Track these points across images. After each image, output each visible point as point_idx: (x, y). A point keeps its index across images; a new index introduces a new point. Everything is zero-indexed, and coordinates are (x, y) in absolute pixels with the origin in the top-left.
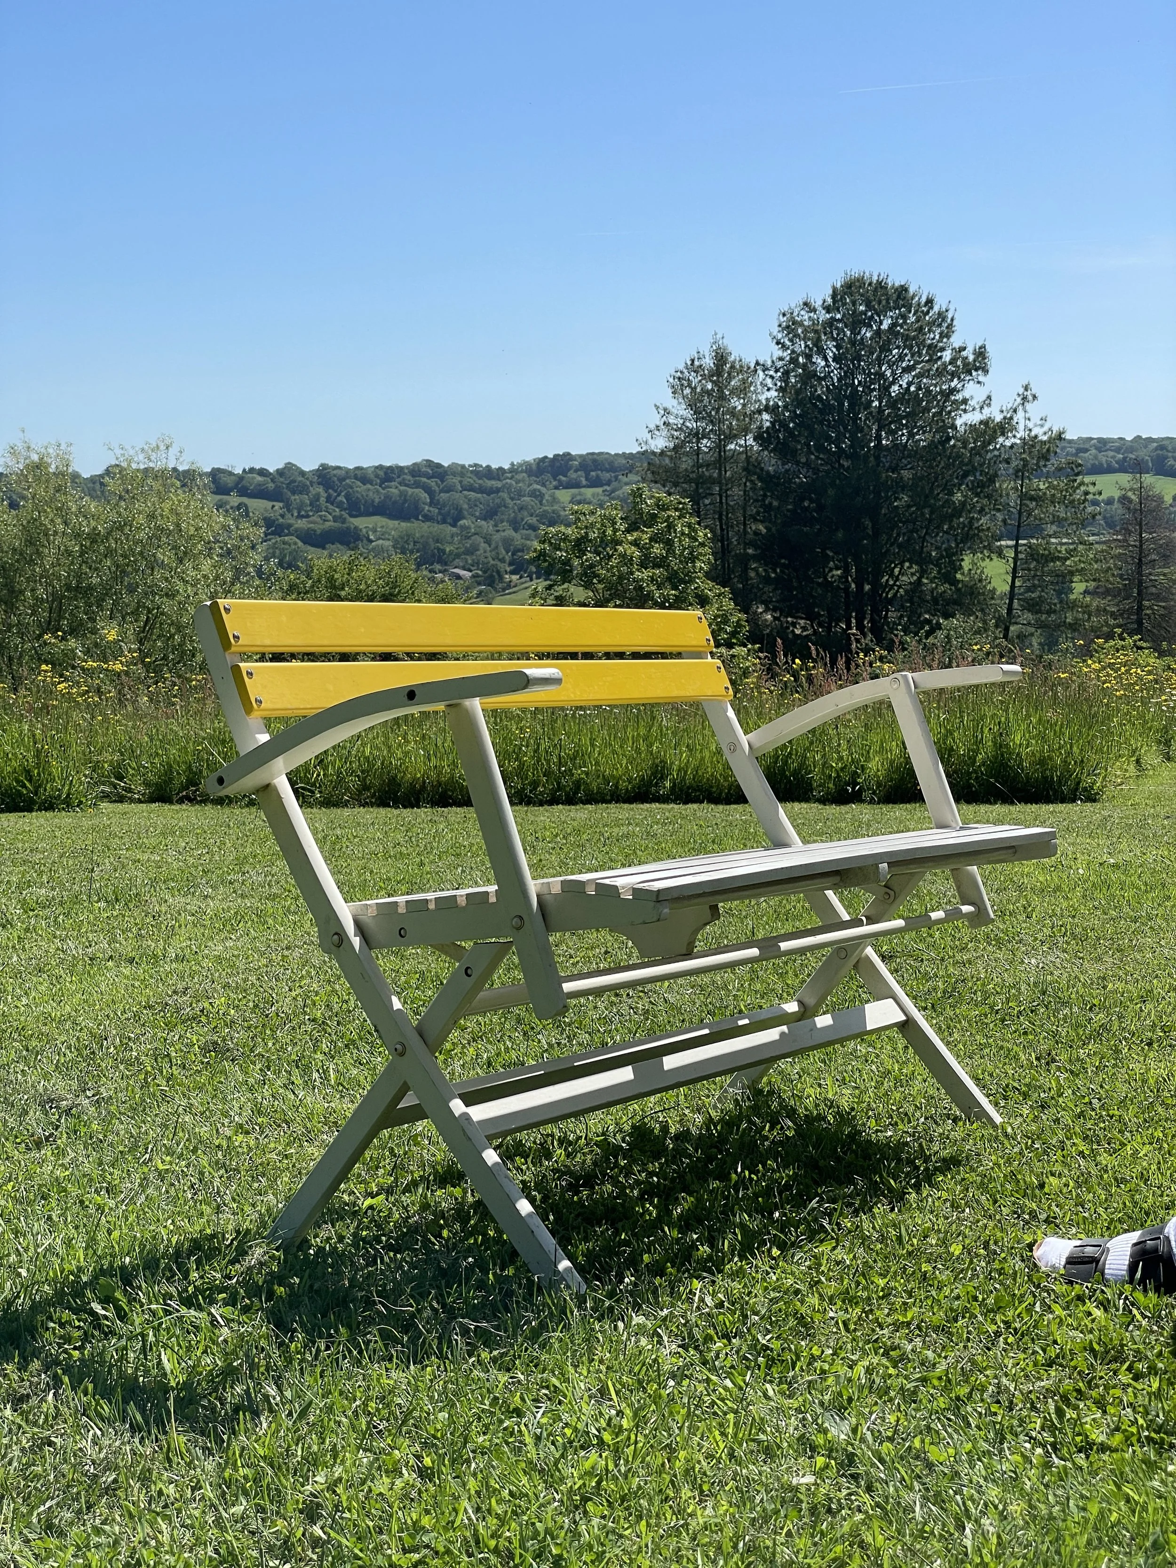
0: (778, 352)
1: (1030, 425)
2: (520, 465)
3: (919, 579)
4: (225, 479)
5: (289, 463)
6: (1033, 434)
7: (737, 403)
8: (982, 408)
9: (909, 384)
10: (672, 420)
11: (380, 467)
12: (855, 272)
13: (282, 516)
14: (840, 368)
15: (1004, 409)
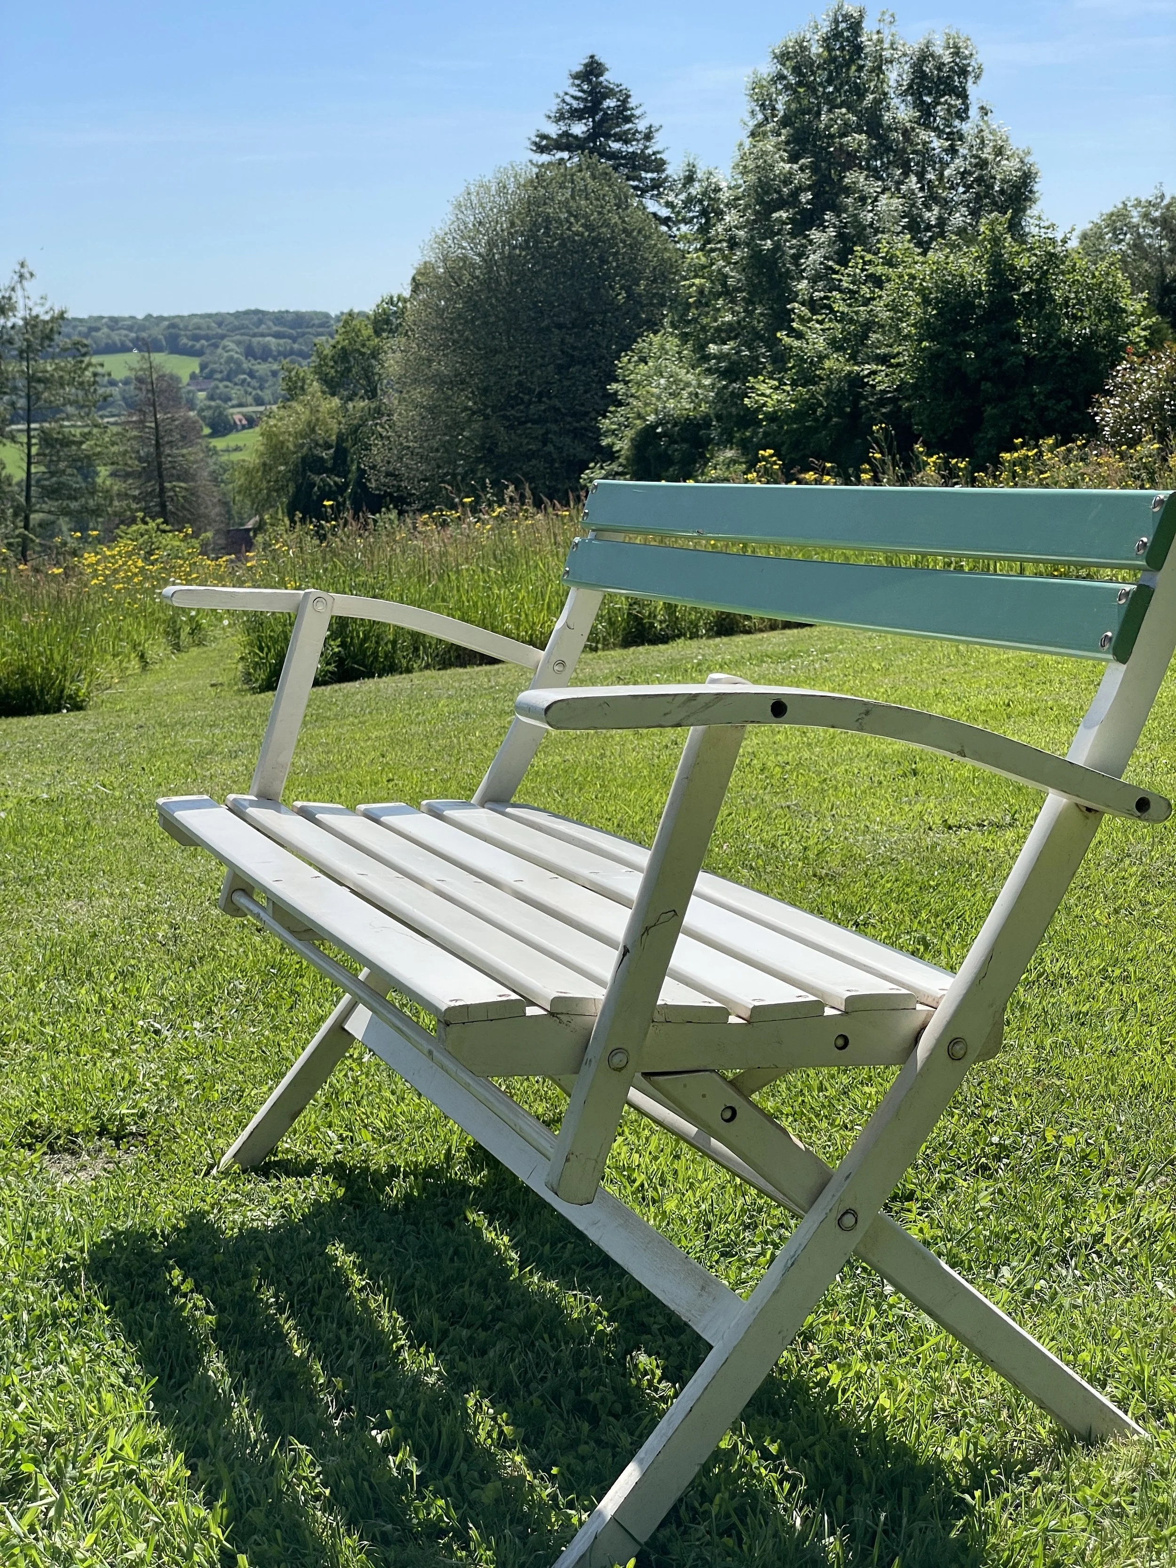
1: (30, 304)
6: (34, 313)
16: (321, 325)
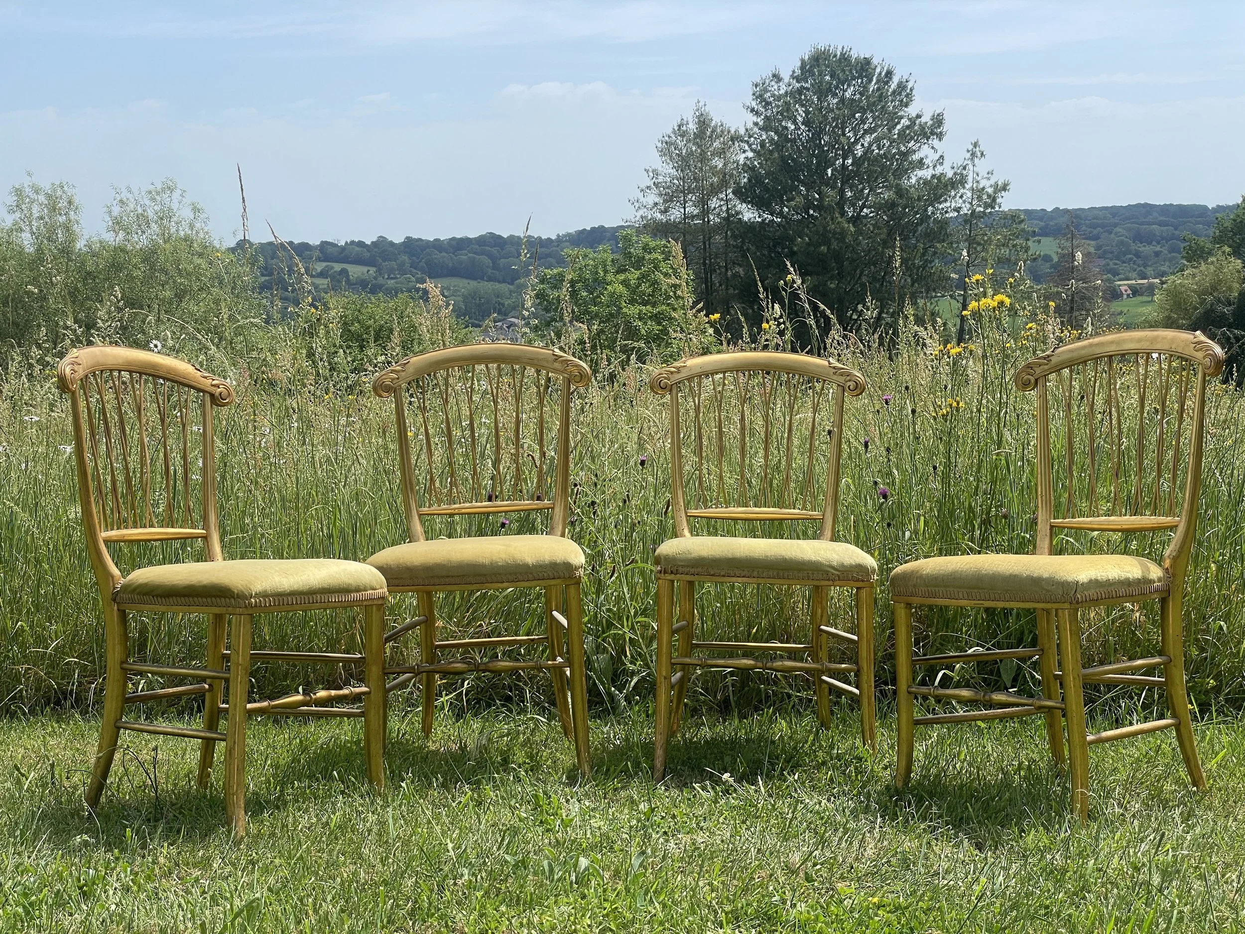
0: (751, 118)
1: (978, 178)
2: (564, 236)
3: (880, 314)
4: (330, 250)
5: (381, 237)
6: (981, 186)
7: (719, 163)
8: (935, 166)
9: (870, 145)
10: (661, 179)
11: (453, 239)
12: (822, 46)
13: (375, 278)
14: (809, 131)
15: (955, 165)
16: (1200, 216)
